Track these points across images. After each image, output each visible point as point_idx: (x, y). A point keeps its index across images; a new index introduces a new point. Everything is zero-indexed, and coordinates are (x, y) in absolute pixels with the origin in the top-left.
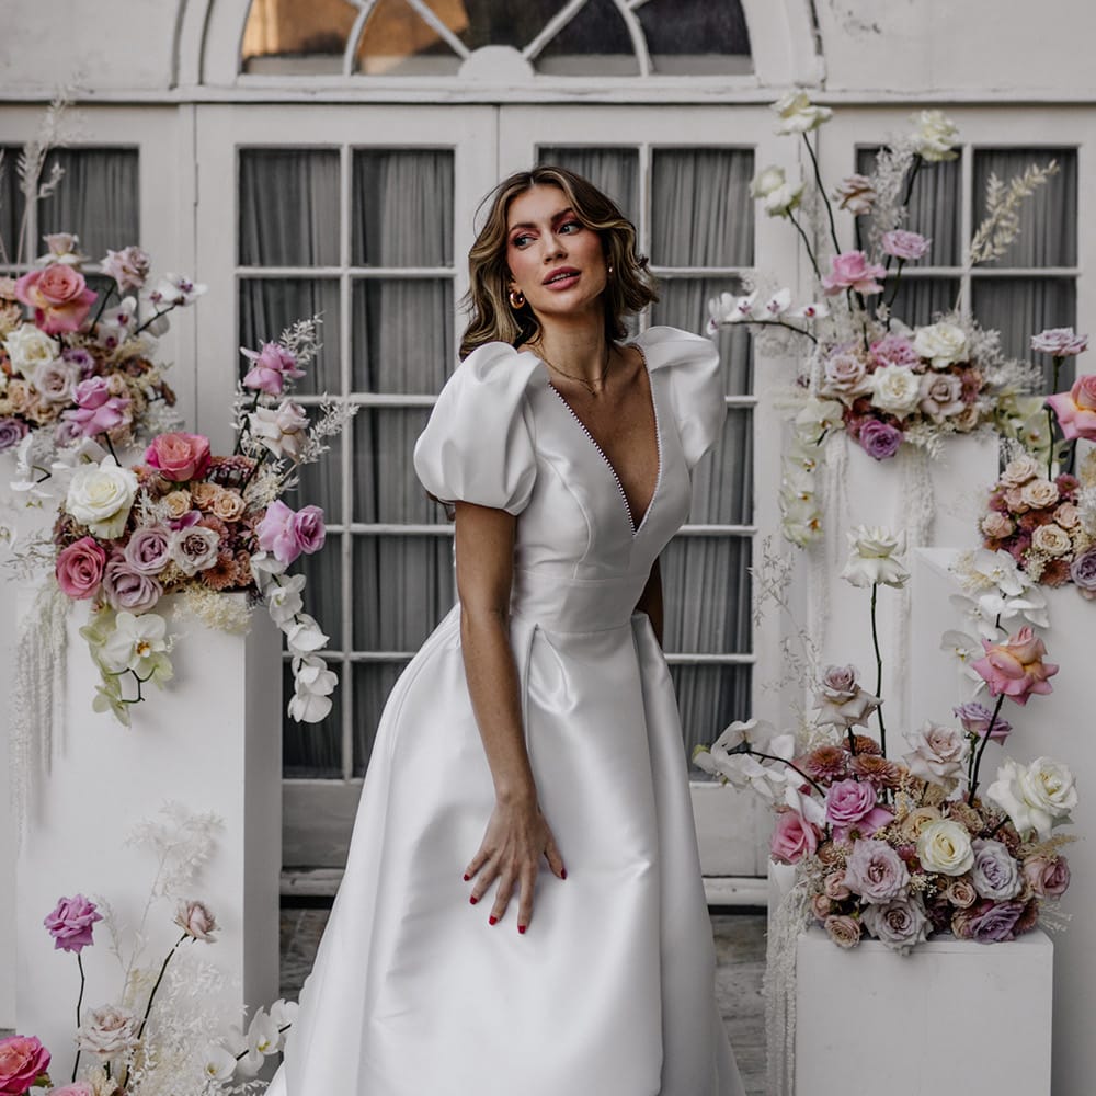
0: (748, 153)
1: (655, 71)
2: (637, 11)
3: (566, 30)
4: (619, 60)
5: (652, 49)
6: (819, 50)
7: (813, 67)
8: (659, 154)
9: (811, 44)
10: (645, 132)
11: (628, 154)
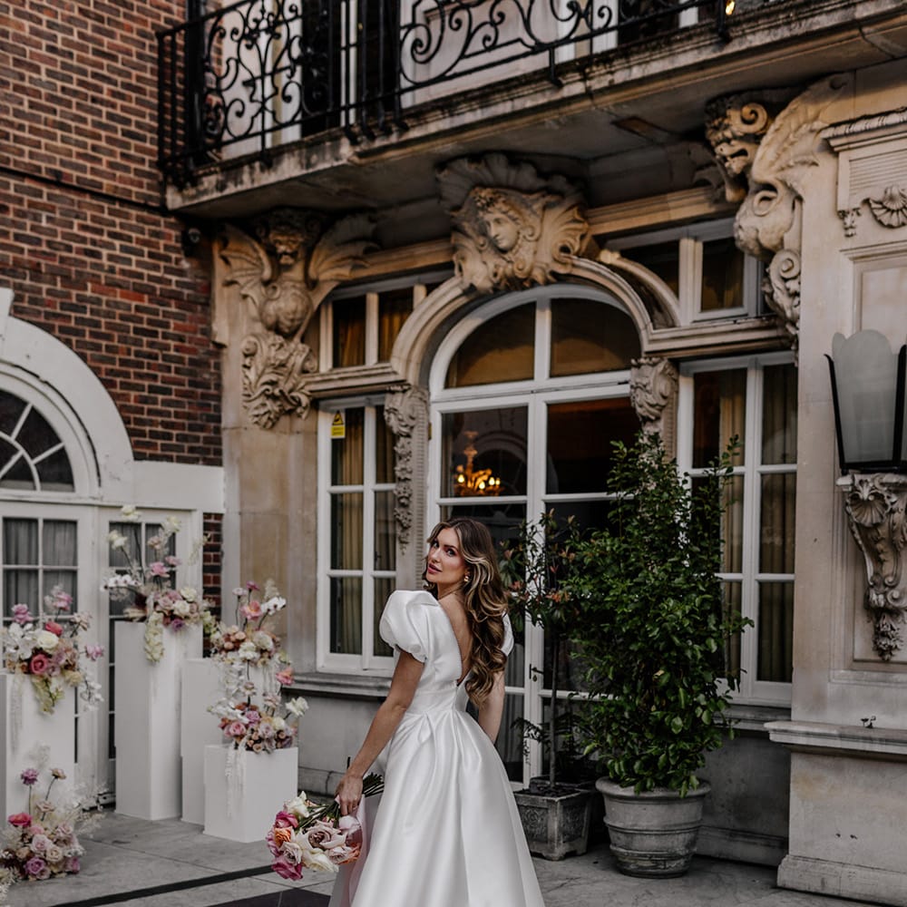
0: (74, 523)
1: (42, 489)
2: (36, 465)
3: (10, 470)
4: (28, 484)
5: (41, 480)
6: (100, 485)
7: (96, 491)
8: (46, 522)
9: (97, 483)
10: (41, 513)
11: (35, 521)
